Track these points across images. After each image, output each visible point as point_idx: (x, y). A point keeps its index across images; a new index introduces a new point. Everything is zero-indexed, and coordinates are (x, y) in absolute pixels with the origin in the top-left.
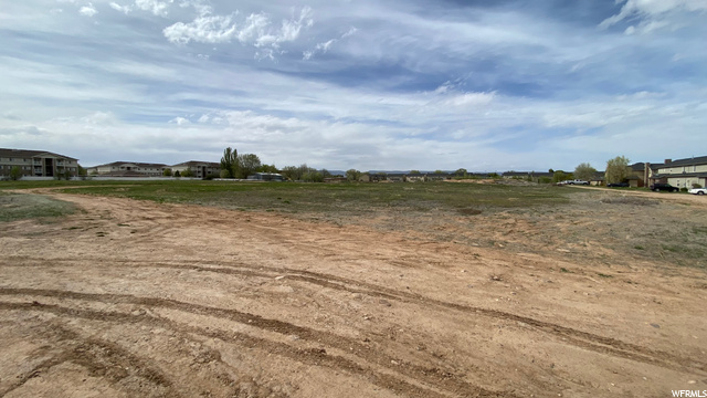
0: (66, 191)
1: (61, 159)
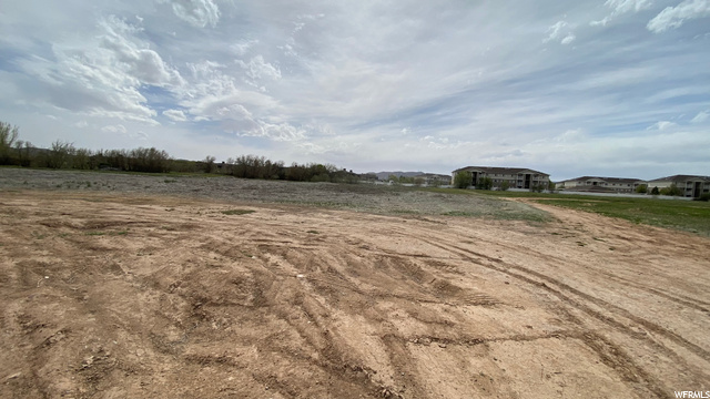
0: (540, 202)
1: (537, 174)
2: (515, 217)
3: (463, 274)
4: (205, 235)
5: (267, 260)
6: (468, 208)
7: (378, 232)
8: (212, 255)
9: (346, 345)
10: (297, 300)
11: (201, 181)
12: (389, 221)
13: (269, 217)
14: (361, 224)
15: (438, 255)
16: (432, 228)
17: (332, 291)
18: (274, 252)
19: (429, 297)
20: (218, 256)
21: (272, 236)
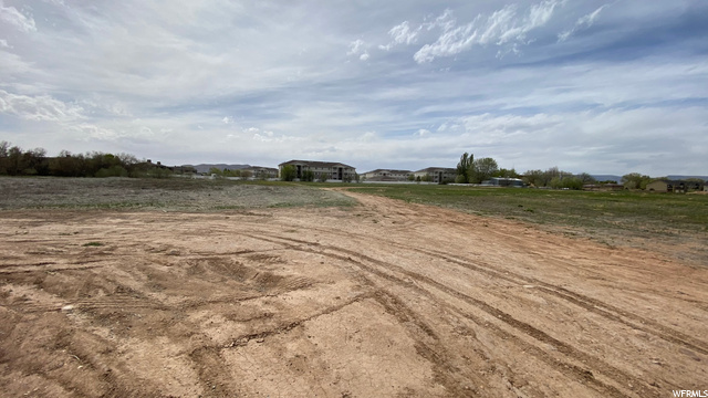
2: (331, 204)
3: (285, 262)
6: (293, 198)
7: (193, 233)
9: (137, 380)
10: (61, 342)
12: (209, 219)
13: (15, 229)
14: (171, 226)
15: (262, 248)
16: (257, 221)
17: (120, 317)
18: (19, 281)
19: (251, 293)
21: (17, 258)
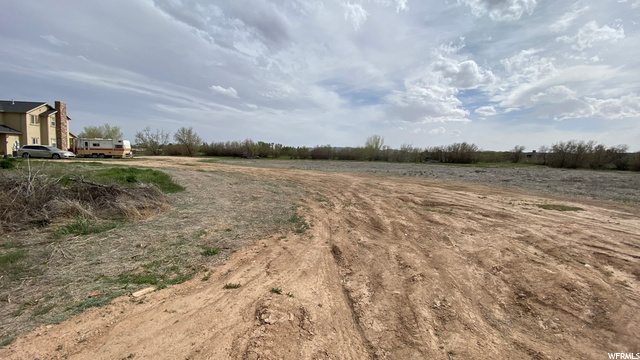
4: (521, 226)
5: (608, 274)
8: (531, 249)
11: (509, 171)
13: (606, 218)
20: (539, 252)
